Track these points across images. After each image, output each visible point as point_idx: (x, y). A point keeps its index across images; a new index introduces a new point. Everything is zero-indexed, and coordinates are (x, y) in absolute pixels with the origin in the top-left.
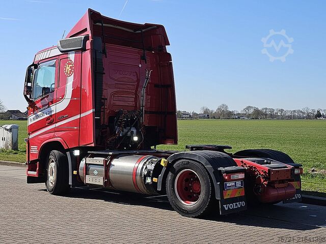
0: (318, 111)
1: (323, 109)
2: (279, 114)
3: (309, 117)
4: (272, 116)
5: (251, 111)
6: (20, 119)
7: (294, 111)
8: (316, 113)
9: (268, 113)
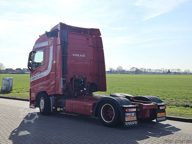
0: (169, 70)
1: (171, 69)
2: (149, 71)
3: (164, 73)
4: (145, 73)
5: (134, 70)
6: (12, 74)
7: (157, 70)
8: (167, 71)
9: (143, 71)
